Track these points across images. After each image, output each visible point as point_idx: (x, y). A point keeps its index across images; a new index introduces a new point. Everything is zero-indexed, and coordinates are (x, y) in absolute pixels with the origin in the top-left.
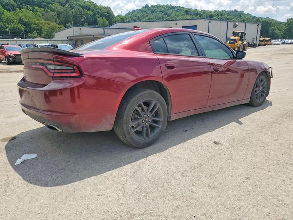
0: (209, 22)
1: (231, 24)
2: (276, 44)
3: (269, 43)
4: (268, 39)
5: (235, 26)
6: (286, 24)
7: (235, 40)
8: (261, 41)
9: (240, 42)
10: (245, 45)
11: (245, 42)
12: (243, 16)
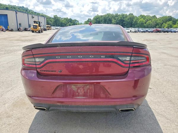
0: (16, 13)
1: (30, 16)
2: (53, 29)
3: (50, 28)
4: (50, 26)
5: (33, 17)
6: (54, 18)
7: (36, 26)
8: (47, 27)
9: (39, 27)
10: (42, 29)
11: (42, 28)
12: (28, 11)
